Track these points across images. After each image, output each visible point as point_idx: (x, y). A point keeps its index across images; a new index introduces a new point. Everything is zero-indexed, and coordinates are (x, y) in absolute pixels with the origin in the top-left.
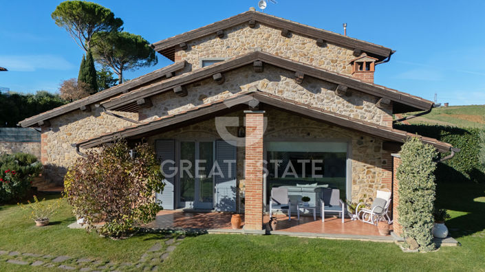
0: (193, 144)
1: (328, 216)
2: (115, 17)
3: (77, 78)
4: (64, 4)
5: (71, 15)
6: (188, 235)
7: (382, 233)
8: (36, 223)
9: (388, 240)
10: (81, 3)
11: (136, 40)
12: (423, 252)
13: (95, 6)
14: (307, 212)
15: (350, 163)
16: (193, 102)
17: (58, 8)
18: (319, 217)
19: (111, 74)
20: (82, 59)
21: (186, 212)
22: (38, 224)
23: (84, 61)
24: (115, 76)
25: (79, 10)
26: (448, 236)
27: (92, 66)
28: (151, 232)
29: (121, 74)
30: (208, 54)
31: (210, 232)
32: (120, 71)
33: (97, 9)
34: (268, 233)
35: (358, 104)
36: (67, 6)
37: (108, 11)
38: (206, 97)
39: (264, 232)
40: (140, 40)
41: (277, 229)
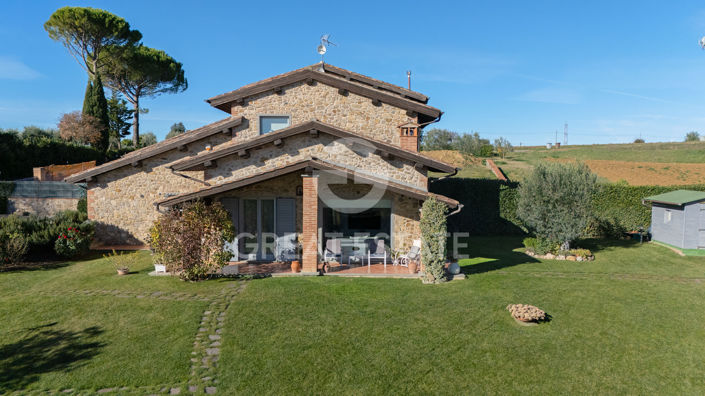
0: (255, 202)
1: (374, 262)
2: (131, 29)
3: (81, 109)
4: (63, 12)
5: (72, 26)
6: (254, 278)
7: (411, 272)
8: (117, 273)
9: (416, 277)
10: (85, 11)
11: (158, 57)
12: (437, 283)
13: (105, 15)
14: (357, 260)
15: (394, 217)
16: (255, 163)
17: (55, 17)
18: (366, 264)
19: (124, 103)
20: (87, 84)
21: (250, 263)
22: (120, 272)
23: (91, 88)
24: (130, 106)
25: (84, 20)
26: (461, 273)
27: (101, 93)
28: (223, 276)
29: (137, 102)
30: (266, 110)
31: (274, 275)
32: (135, 98)
33: (107, 20)
34: (321, 275)
35: (399, 167)
36: (67, 14)
37: (122, 21)
38: (267, 159)
39: (318, 273)
40: (163, 58)
41: (329, 271)
